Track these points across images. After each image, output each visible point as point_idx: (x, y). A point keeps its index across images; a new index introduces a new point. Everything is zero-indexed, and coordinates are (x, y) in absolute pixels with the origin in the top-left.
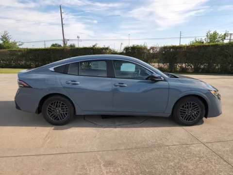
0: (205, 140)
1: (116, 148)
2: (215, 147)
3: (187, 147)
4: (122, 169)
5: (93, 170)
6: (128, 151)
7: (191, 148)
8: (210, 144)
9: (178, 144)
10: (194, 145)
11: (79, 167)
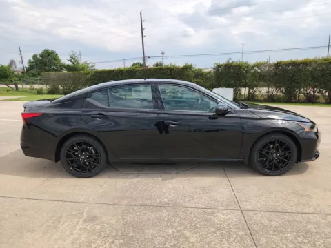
0: (249, 207)
1: (116, 201)
2: (257, 217)
3: (213, 213)
4: (102, 227)
5: (66, 224)
6: (128, 207)
7: (217, 214)
8: (251, 213)
9: (203, 207)
10: (225, 212)
11: (55, 218)
